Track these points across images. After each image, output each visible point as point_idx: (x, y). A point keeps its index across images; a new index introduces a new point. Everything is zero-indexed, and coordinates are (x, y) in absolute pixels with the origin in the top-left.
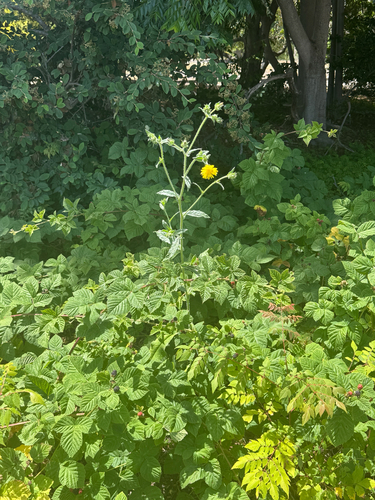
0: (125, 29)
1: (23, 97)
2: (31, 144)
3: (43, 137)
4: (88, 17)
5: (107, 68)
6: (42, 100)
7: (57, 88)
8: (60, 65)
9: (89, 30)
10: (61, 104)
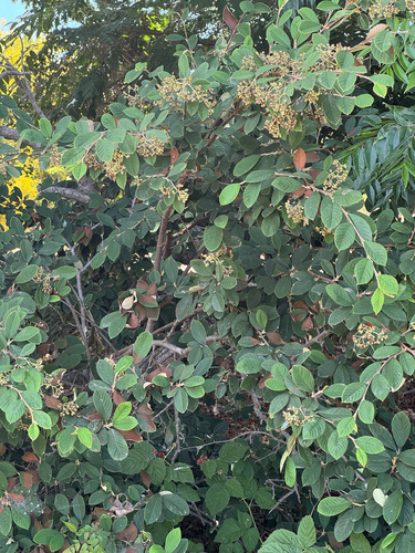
0: (342, 237)
1: (26, 420)
2: (24, 524)
3: (61, 503)
4: (228, 195)
5: (259, 317)
6: (71, 407)
7: (118, 370)
8: (127, 303)
9: (222, 223)
10: (125, 419)
